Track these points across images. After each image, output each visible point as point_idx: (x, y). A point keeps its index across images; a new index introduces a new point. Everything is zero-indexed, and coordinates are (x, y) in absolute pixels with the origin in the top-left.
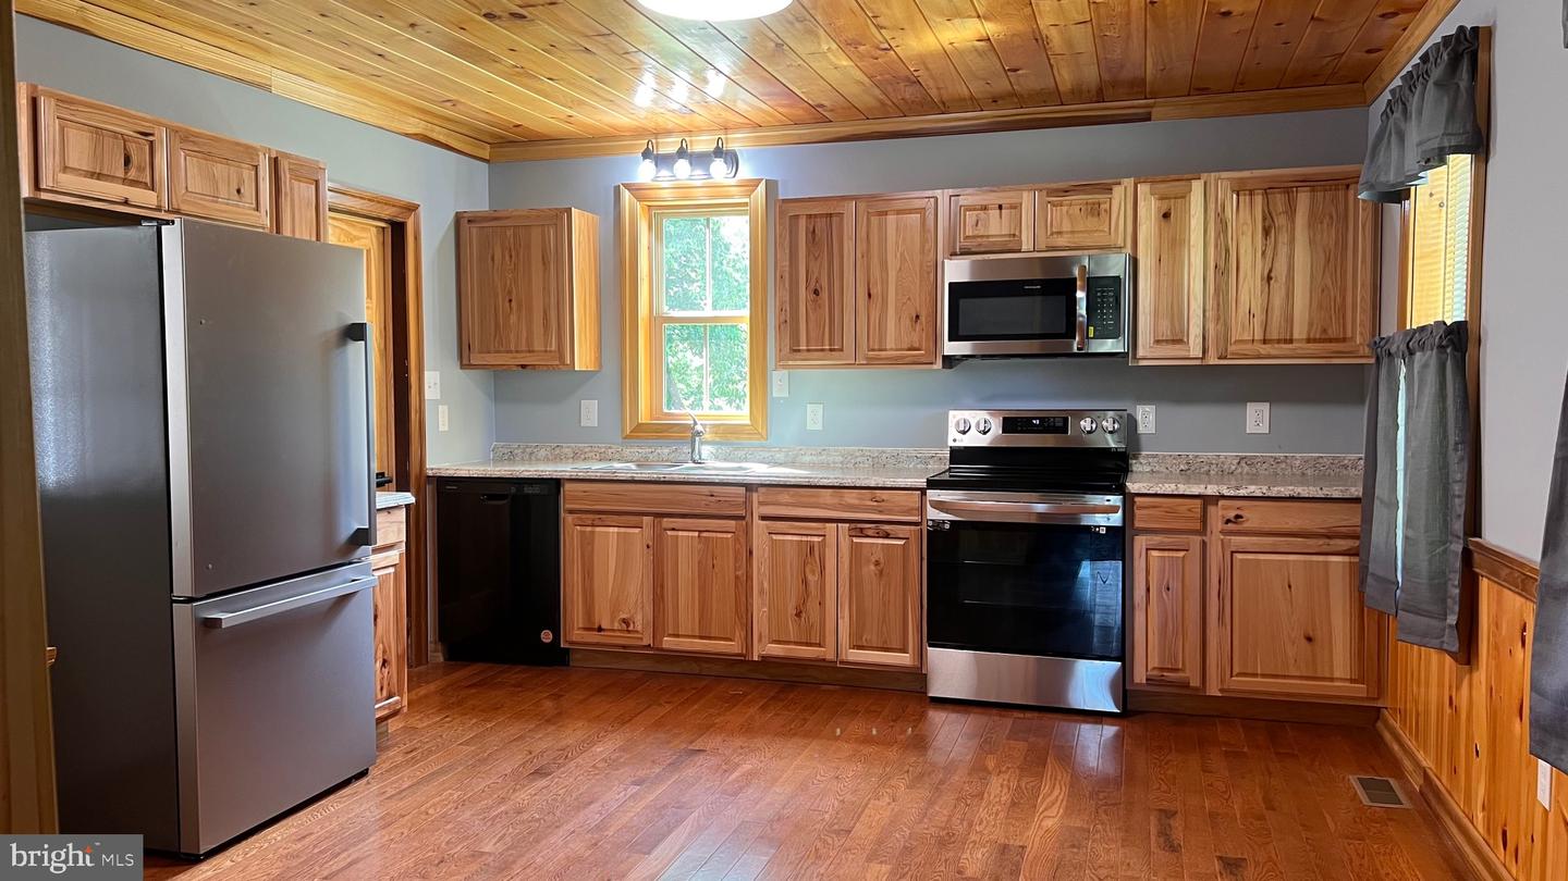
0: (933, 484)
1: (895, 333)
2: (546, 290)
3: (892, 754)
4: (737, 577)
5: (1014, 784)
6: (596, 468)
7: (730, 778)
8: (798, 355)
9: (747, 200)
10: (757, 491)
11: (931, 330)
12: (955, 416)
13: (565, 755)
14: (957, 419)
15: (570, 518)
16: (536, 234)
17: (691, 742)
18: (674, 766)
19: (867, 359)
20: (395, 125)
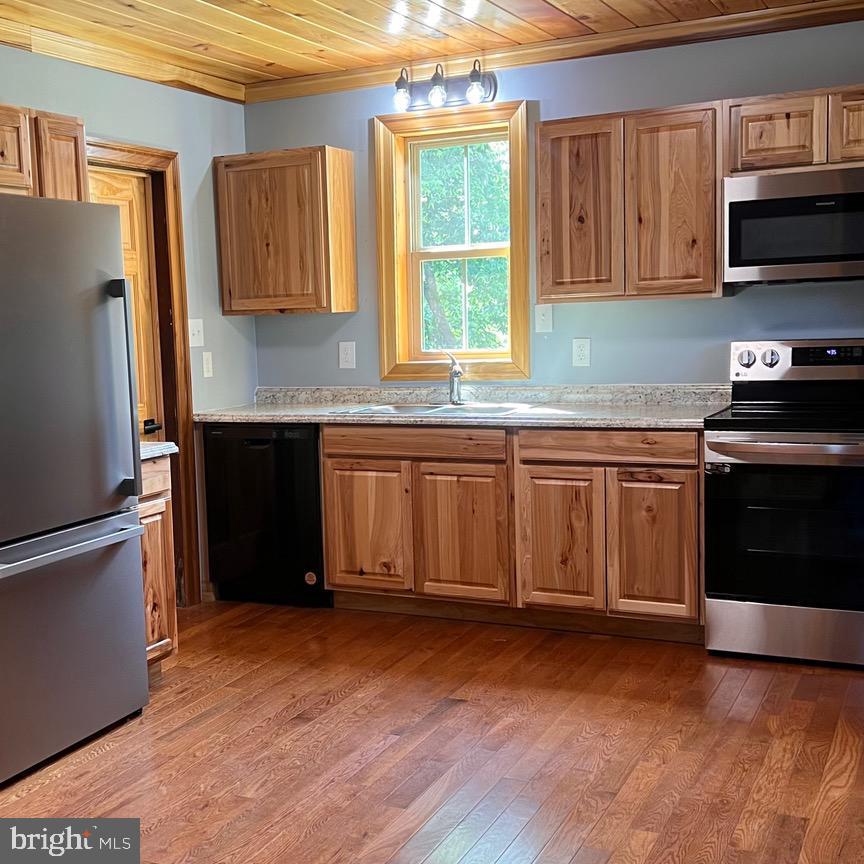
0: (711, 424)
1: (669, 260)
2: (302, 231)
3: (665, 711)
4: (498, 523)
5: (798, 748)
6: (353, 411)
7: (492, 732)
8: (560, 288)
9: (507, 124)
10: (517, 434)
11: (710, 255)
12: (738, 348)
13: (328, 700)
14: (739, 352)
15: (329, 462)
16: (290, 175)
17: (453, 691)
18: (434, 717)
19: (639, 289)
20: (150, 74)
